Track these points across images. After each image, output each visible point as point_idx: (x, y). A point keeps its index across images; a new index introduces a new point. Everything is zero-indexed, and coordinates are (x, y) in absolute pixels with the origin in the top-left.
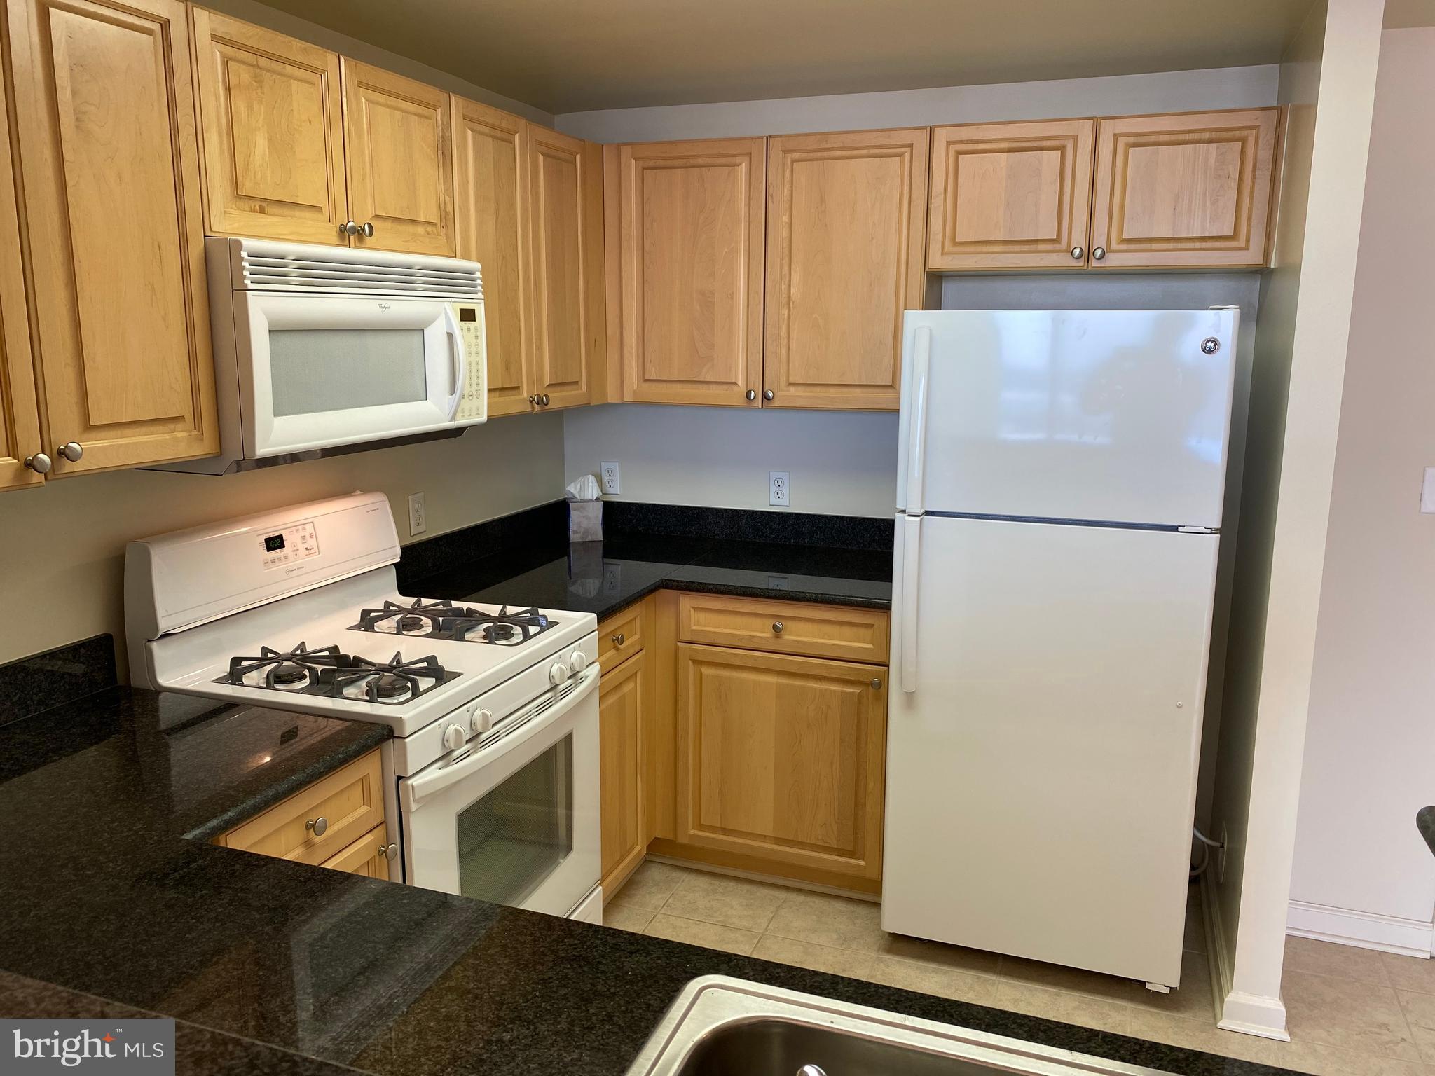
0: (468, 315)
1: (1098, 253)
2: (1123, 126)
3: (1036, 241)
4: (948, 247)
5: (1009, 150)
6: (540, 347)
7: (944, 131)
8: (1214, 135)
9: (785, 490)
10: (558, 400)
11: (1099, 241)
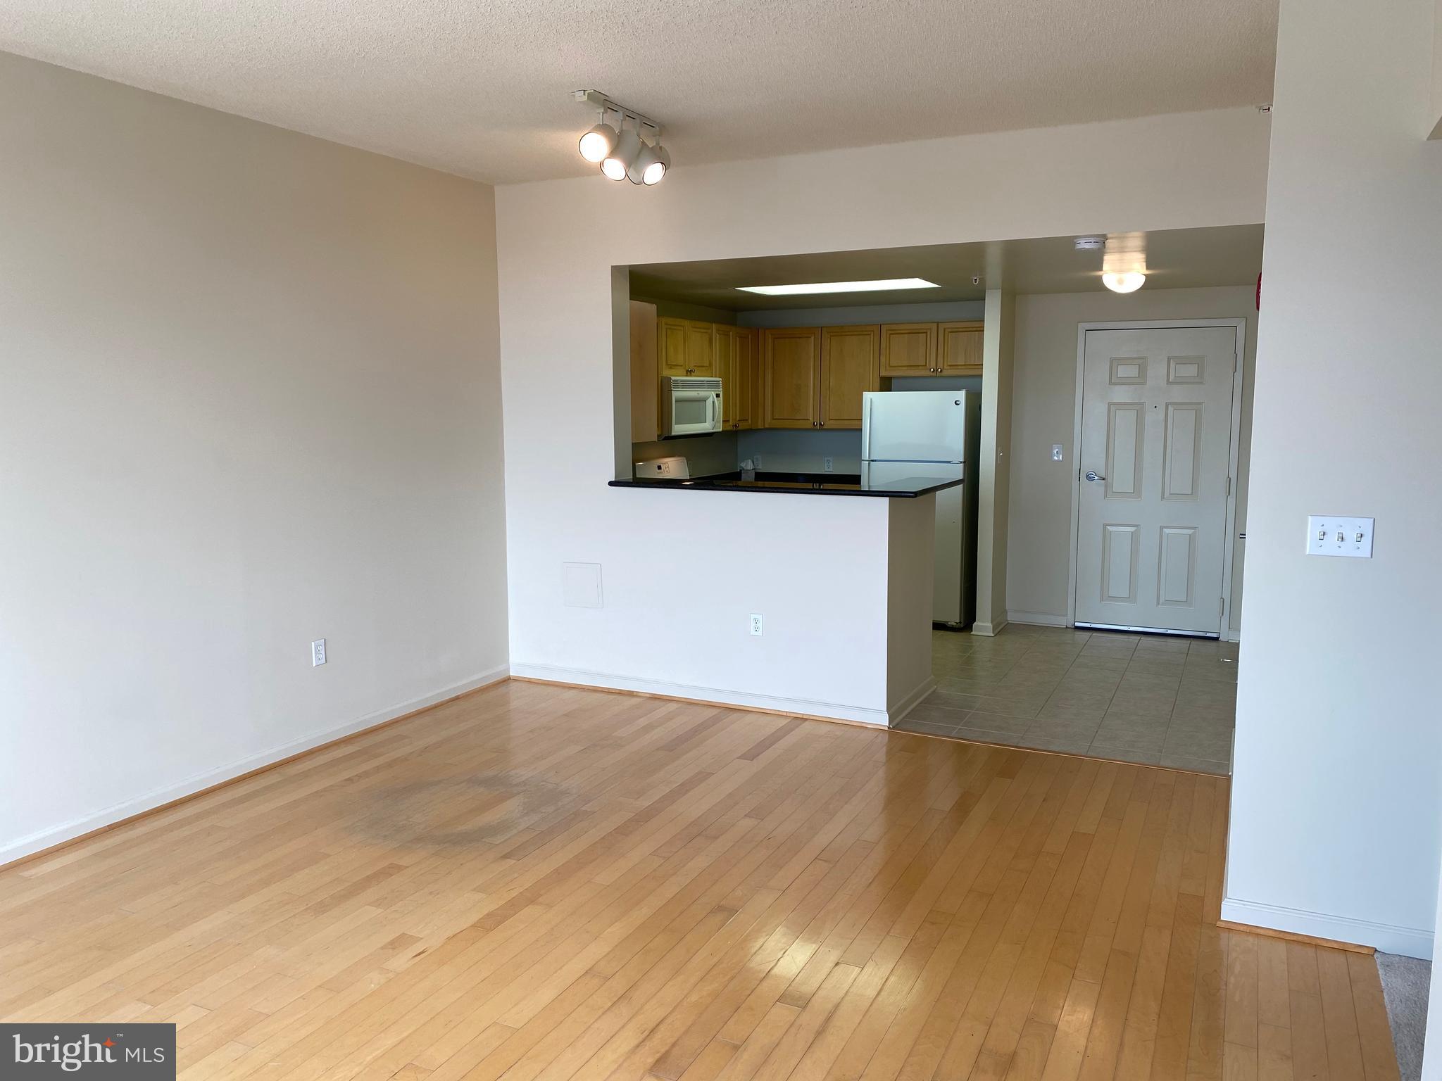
0: (718, 396)
1: (940, 370)
2: (947, 325)
3: (918, 366)
4: (888, 368)
5: (908, 333)
6: (736, 406)
7: (885, 326)
9: (831, 464)
10: (742, 426)
11: (940, 365)
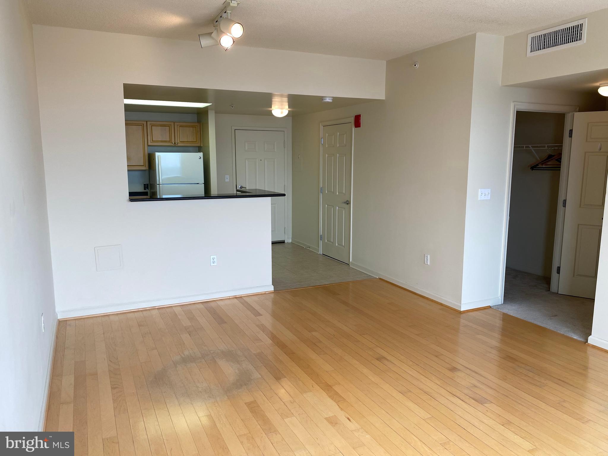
1: (177, 143)
2: (178, 124)
3: (166, 141)
4: (152, 141)
5: (160, 126)
7: (149, 122)
8: (192, 126)
11: (176, 141)
